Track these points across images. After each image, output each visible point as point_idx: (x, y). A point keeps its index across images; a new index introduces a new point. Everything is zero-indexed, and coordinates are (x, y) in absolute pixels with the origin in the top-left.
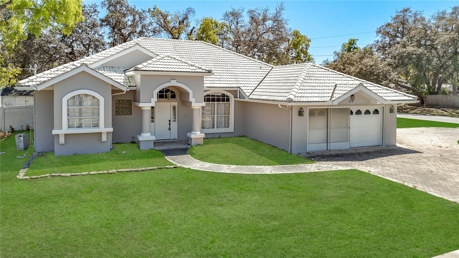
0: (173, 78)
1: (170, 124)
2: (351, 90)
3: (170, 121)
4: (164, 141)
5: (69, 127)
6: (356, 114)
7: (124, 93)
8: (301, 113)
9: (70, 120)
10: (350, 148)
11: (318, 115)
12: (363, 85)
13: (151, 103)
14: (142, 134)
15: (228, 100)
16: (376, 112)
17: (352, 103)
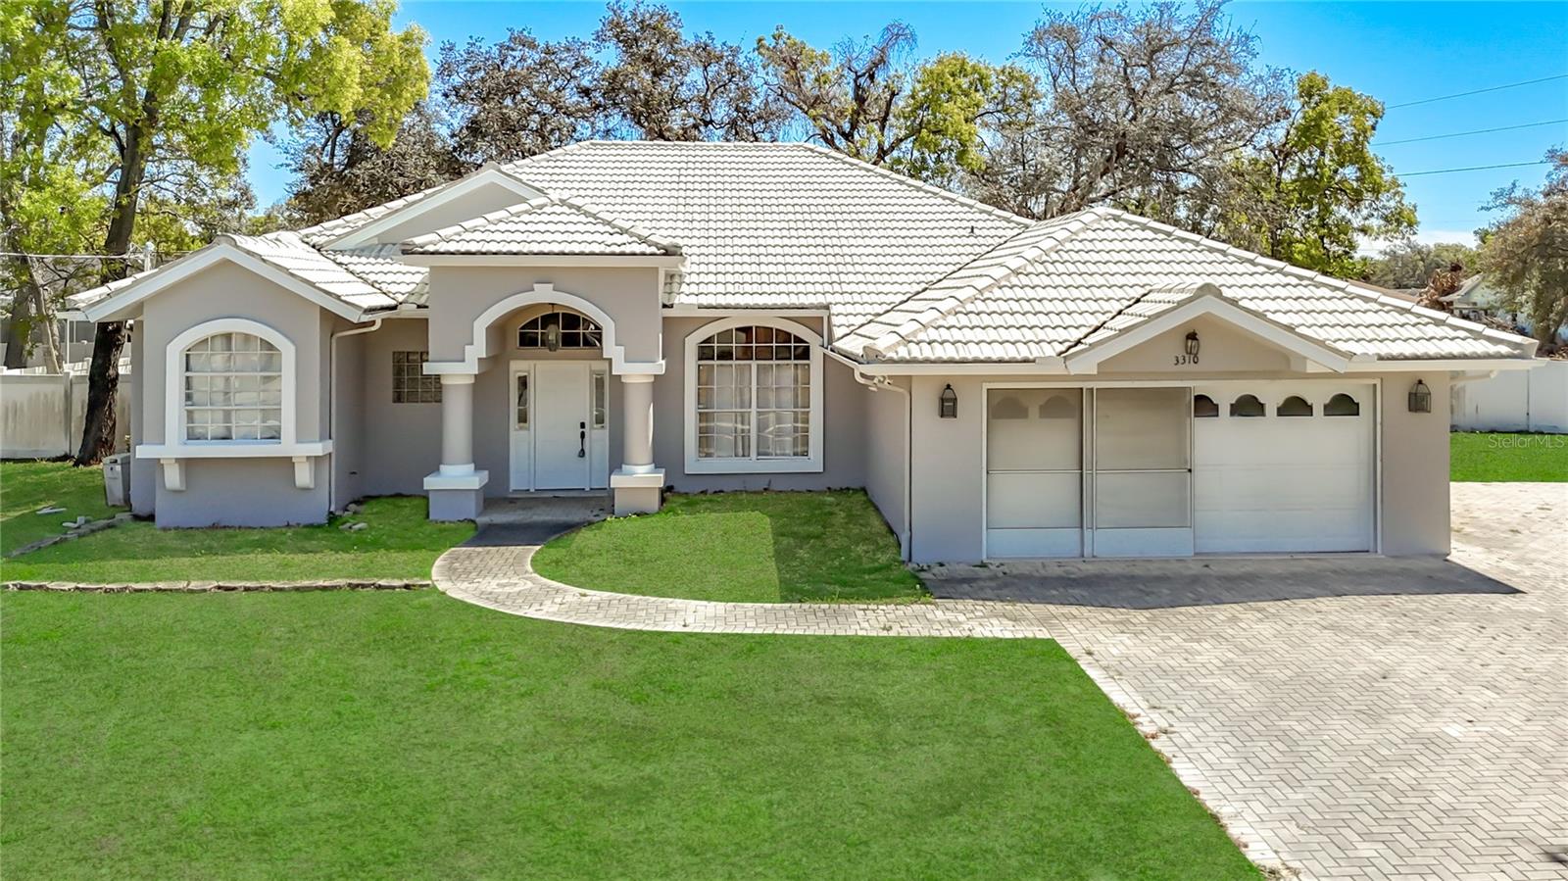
0: (545, 276)
1: (583, 435)
2: (1158, 315)
3: (583, 425)
4: (557, 494)
5: (192, 436)
6: (1232, 414)
7: (373, 329)
8: (948, 406)
9: (196, 416)
10: (1196, 554)
11: (1041, 417)
12: (1219, 295)
13: (463, 361)
14: (442, 467)
15: (805, 354)
16: (1343, 405)
17: (1190, 367)
